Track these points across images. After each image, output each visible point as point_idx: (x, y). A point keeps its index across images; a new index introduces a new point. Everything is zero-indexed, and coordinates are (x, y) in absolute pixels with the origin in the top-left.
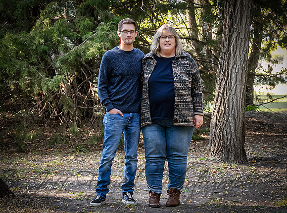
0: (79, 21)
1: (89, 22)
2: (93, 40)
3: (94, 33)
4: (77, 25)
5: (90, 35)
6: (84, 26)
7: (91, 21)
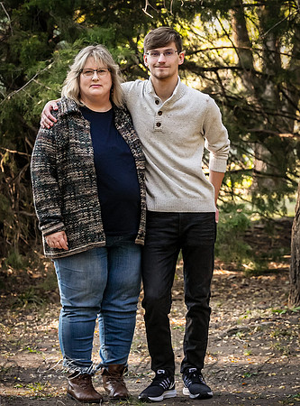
0: (17, 40)
1: (38, 42)
2: (47, 77)
3: (48, 64)
4: (14, 49)
5: (41, 67)
6: (28, 49)
7: (40, 39)
